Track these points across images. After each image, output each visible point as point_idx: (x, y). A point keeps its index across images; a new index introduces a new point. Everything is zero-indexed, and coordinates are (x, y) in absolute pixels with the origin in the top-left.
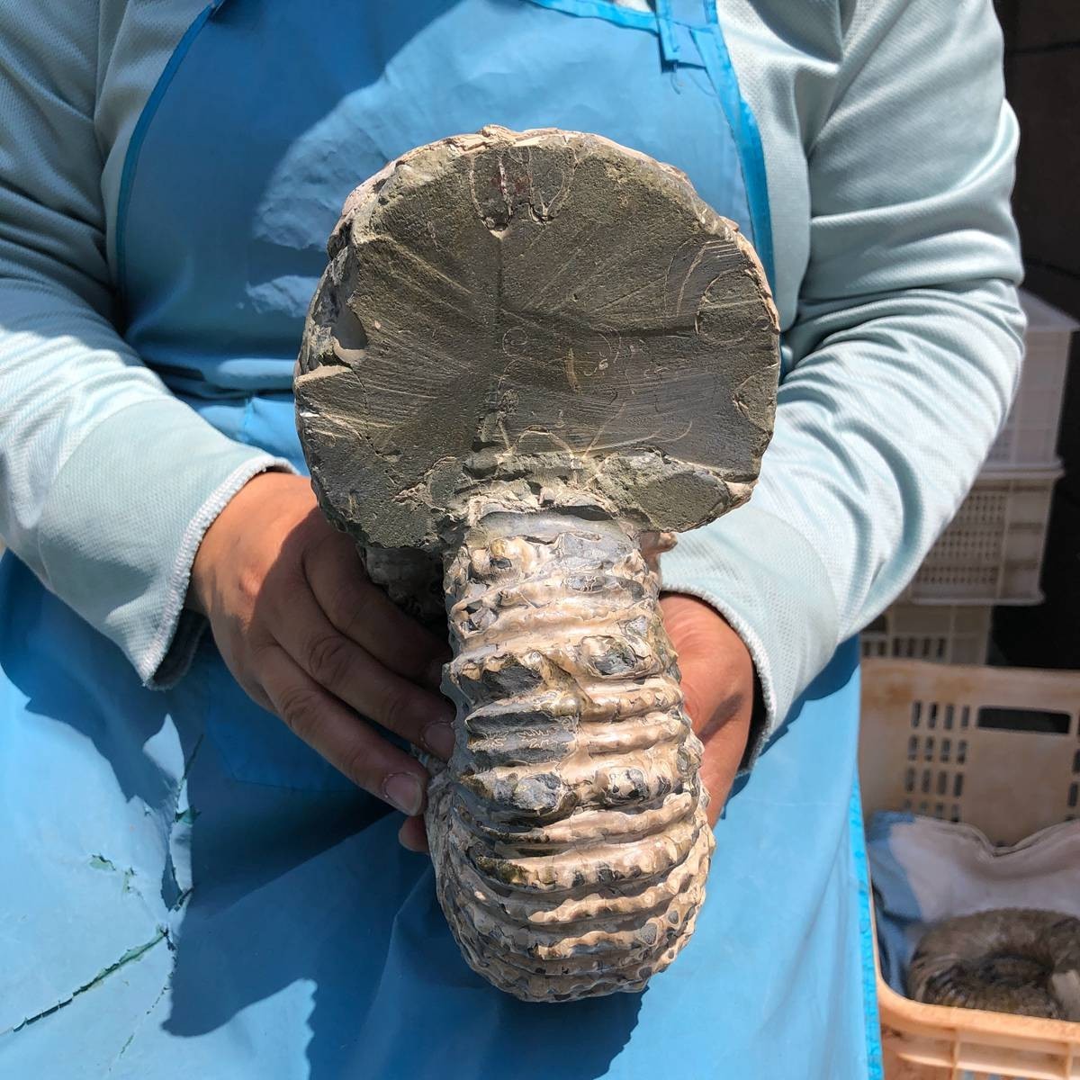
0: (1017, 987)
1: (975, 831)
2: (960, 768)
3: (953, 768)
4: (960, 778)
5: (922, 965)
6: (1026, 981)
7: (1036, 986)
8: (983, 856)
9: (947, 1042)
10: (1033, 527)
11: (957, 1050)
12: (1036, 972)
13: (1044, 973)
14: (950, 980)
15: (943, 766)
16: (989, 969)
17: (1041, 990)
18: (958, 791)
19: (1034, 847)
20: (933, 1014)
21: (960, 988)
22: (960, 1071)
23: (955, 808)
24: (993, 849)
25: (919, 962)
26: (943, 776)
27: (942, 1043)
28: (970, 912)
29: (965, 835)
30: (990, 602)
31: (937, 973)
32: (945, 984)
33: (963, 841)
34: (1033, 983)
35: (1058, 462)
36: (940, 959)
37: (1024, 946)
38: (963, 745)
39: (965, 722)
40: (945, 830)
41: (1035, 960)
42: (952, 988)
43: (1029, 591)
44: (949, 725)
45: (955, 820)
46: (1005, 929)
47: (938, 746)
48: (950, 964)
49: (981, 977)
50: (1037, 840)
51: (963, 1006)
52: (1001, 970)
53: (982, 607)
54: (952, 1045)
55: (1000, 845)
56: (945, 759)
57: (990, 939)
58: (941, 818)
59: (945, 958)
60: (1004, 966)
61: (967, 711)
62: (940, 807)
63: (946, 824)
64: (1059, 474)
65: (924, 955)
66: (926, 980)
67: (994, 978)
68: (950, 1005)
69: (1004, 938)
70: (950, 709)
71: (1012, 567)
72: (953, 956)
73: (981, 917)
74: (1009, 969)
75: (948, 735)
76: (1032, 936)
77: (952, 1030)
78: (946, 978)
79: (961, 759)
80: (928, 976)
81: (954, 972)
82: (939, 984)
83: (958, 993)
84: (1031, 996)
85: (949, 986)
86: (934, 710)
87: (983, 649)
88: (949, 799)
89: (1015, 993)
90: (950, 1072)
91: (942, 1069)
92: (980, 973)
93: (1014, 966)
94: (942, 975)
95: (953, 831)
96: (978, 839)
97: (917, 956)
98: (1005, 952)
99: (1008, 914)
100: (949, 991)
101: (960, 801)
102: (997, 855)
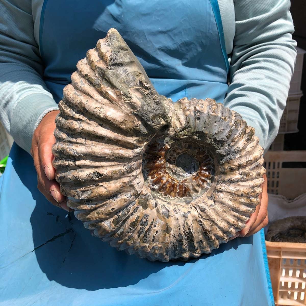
0: (296, 237)
1: (283, 196)
2: (278, 179)
3: (276, 180)
4: (278, 182)
5: (270, 233)
6: (299, 235)
7: (302, 236)
8: (285, 203)
9: (279, 251)
10: (295, 111)
11: (281, 253)
12: (301, 233)
13: (303, 233)
14: (278, 237)
15: (273, 179)
16: (288, 233)
17: (303, 237)
18: (277, 186)
19: (299, 199)
20: (275, 244)
21: (281, 238)
22: (282, 259)
23: (277, 190)
24: (288, 201)
25: (269, 232)
26: (273, 182)
27: (277, 252)
28: (282, 218)
29: (280, 198)
30: (284, 133)
31: (274, 235)
32: (276, 238)
33: (279, 199)
34: (301, 235)
35: (301, 92)
36: (275, 231)
37: (298, 226)
38: (278, 173)
39: (278, 167)
40: (274, 197)
41: (301, 230)
42: (279, 238)
43: (295, 129)
44: (274, 168)
45: (277, 194)
46: (292, 222)
47: (271, 174)
48: (278, 233)
49: (286, 235)
50: (300, 198)
51: (282, 242)
52: (292, 233)
53: (282, 134)
54: (280, 252)
55: (290, 200)
56: (273, 177)
57: (288, 225)
58: (273, 194)
59: (276, 231)
60: (292, 232)
61: (279, 164)
62: (273, 191)
63: (275, 195)
64: (302, 95)
65: (271, 230)
66: (271, 237)
67: (290, 235)
68: (279, 242)
69: (292, 224)
70: (274, 163)
71: (290, 123)
72: (278, 230)
73: (285, 219)
74: (294, 232)
75: (274, 170)
76: (300, 223)
77: (280, 248)
78: (277, 236)
79: (278, 177)
80: (272, 236)
81: (279, 234)
82: (275, 237)
83: (280, 240)
84: (300, 239)
85: (278, 238)
86: (270, 164)
87: (282, 146)
88: (275, 188)
89: (296, 239)
90: (280, 259)
91: (278, 258)
92: (286, 234)
93: (295, 232)
94: (275, 235)
95: (276, 197)
96: (284, 199)
97: (269, 231)
98: (293, 228)
99: (293, 218)
100: (278, 239)
101: (278, 188)
102: (289, 202)
